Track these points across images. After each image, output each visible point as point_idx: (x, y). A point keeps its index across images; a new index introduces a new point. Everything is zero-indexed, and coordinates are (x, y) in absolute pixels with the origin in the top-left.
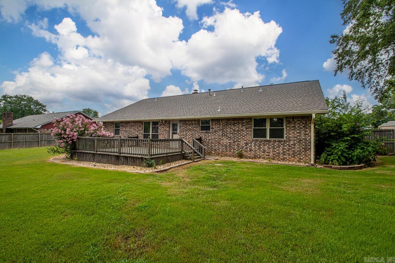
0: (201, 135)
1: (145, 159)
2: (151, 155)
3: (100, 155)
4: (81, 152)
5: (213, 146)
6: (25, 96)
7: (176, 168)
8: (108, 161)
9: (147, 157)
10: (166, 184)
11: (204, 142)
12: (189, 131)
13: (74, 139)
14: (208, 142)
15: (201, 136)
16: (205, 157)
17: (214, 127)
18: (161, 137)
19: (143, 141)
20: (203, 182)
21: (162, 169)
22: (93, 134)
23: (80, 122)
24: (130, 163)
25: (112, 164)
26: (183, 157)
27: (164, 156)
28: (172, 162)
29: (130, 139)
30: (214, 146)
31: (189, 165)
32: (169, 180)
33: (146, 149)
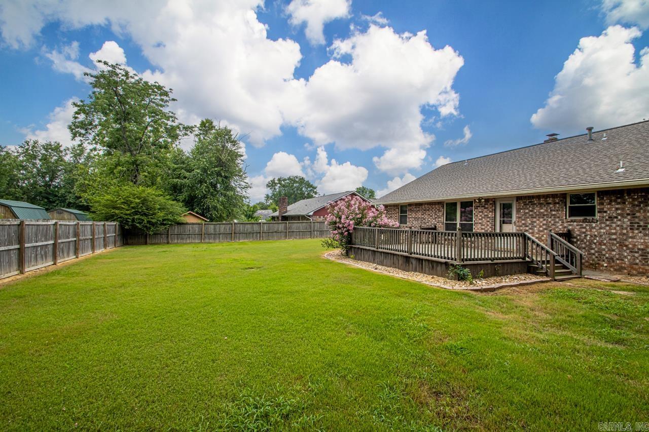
0: (570, 225)
1: (452, 265)
2: (463, 260)
3: (382, 254)
4: (358, 248)
5: (604, 250)
6: (297, 177)
7: (514, 288)
8: (393, 263)
9: (455, 263)
10: (494, 315)
11: (578, 240)
12: (539, 218)
13: (350, 229)
14: (591, 242)
15: (570, 227)
16: (583, 273)
17: (605, 210)
18: (477, 229)
19: (445, 235)
20: (583, 325)
21: (484, 287)
22: (372, 222)
23: (357, 205)
24: (427, 269)
25: (399, 269)
26: (529, 268)
27: (487, 264)
28: (504, 275)
29: (423, 230)
30: (606, 250)
31: (543, 286)
32: (502, 310)
33: (453, 249)
